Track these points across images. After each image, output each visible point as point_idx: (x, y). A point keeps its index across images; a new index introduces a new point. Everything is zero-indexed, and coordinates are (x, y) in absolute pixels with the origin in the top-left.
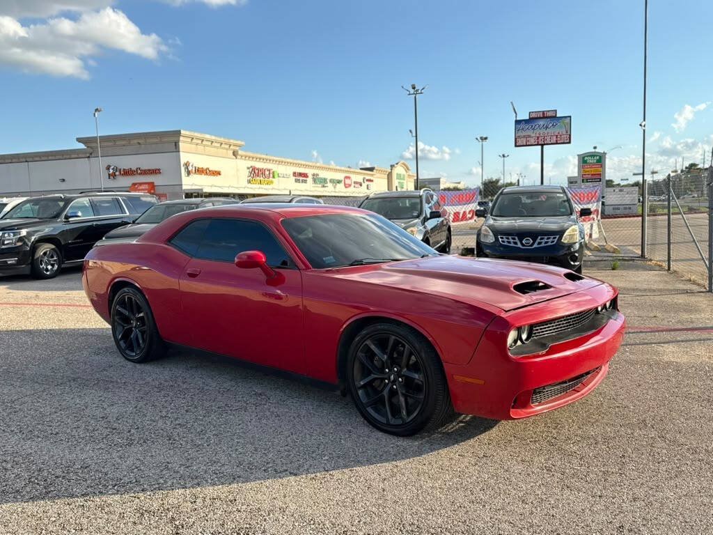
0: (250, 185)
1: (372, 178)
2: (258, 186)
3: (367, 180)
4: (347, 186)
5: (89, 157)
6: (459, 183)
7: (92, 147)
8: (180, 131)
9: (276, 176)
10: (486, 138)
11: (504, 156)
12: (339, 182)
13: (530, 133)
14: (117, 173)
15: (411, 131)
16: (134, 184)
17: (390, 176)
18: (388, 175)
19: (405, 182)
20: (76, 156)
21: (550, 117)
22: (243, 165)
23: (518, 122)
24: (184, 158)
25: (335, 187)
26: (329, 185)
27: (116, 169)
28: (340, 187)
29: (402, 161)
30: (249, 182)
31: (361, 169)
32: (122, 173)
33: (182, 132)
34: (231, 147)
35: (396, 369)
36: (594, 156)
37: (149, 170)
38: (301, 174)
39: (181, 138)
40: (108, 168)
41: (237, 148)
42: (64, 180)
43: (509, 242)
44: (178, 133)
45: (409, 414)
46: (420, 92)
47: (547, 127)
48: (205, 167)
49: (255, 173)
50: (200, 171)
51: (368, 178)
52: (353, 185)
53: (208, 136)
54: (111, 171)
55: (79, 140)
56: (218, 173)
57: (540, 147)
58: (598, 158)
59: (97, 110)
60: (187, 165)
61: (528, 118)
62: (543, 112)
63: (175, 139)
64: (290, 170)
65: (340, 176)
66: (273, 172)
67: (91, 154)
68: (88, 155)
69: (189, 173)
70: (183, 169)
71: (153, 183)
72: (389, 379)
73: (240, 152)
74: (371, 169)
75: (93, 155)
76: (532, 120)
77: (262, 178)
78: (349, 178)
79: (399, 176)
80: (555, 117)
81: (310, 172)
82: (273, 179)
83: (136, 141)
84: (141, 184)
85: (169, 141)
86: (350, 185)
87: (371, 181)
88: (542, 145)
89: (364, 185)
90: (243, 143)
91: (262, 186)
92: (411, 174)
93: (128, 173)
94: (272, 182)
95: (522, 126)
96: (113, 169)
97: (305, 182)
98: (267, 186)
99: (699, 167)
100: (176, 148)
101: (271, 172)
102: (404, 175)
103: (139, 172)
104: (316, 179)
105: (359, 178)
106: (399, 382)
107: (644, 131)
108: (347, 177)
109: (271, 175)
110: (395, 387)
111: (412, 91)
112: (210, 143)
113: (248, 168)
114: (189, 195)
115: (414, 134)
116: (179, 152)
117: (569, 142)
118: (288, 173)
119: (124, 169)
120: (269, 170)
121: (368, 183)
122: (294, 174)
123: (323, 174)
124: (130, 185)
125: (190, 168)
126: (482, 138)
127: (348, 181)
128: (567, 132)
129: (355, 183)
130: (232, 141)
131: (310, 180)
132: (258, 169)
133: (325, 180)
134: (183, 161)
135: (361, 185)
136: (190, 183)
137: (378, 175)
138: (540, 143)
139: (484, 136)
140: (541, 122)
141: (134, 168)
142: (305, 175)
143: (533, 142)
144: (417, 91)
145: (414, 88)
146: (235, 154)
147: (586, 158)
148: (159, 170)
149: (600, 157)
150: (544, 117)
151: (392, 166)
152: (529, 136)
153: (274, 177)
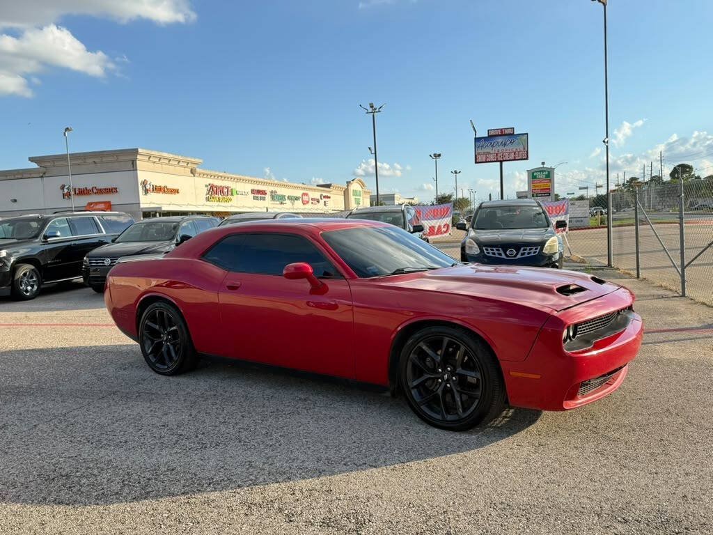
0: (208, 203)
1: (329, 195)
2: (216, 203)
3: (324, 197)
4: (305, 203)
5: (42, 177)
6: (413, 199)
7: (46, 166)
8: (137, 149)
9: (234, 193)
10: (439, 155)
11: (456, 172)
12: (297, 199)
13: (488, 150)
14: (72, 193)
15: (370, 148)
16: (90, 204)
17: (346, 193)
18: (344, 192)
19: (361, 198)
20: (29, 176)
21: (507, 135)
22: (201, 183)
23: (477, 140)
24: (141, 176)
25: (293, 204)
26: (288, 202)
27: (70, 189)
28: (299, 204)
29: (358, 178)
30: (208, 199)
31: (318, 186)
32: (77, 192)
33: (140, 150)
34: (189, 165)
35: (449, 369)
36: (543, 171)
37: (105, 189)
38: (259, 192)
39: (139, 157)
40: (63, 188)
41: (195, 166)
42: (15, 201)
43: (494, 254)
44: (135, 152)
45: (464, 410)
46: (377, 110)
47: (505, 145)
48: (163, 186)
49: (214, 191)
50: (158, 189)
51: (324, 194)
52: (311, 201)
53: (165, 155)
54: (66, 191)
55: (32, 159)
56: (176, 191)
57: (499, 163)
58: (547, 173)
59: (67, 129)
60: (144, 183)
61: (487, 135)
62: (502, 129)
63: (132, 157)
64: (249, 187)
65: (298, 193)
66: (232, 189)
67: (44, 173)
68: (40, 174)
69: (146, 191)
70: (140, 188)
71: (109, 202)
72: (442, 378)
73: (198, 170)
74: (328, 186)
75: (47, 175)
76: (491, 137)
77: (220, 196)
78: (306, 194)
79: (355, 193)
80: (513, 134)
81: (268, 189)
82: (231, 197)
83: (91, 160)
84: (97, 203)
85: (126, 160)
86: (308, 202)
87: (329, 197)
88: (501, 162)
89: (322, 202)
90: (201, 161)
91: (221, 204)
92: (366, 190)
93: (83, 192)
94: (231, 200)
95: (482, 143)
96: (68, 188)
97: (264, 199)
98: (226, 204)
99: (639, 180)
100: (133, 167)
101: (230, 189)
102: (360, 192)
103: (95, 191)
104: (274, 196)
105: (317, 195)
106: (453, 381)
107: (607, 147)
108: (304, 194)
109: (230, 193)
110: (448, 385)
111: (370, 110)
112: (167, 161)
113: (206, 186)
114: (147, 214)
115: (373, 152)
116: (136, 170)
117: (527, 159)
118: (246, 191)
119: (79, 189)
120: (227, 188)
121: (326, 200)
122: (253, 191)
123: (281, 191)
124: (86, 205)
125: (148, 187)
126: (435, 155)
127: (305, 198)
128: (524, 149)
129: (312, 199)
130: (189, 159)
131: (268, 197)
132: (216, 187)
133: (283, 197)
134: (140, 179)
135: (318, 202)
136: (148, 201)
137: (334, 191)
138: (499, 159)
139: (438, 153)
140: (500, 140)
141: (90, 187)
142: (264, 193)
143: (492, 158)
144: (375, 109)
145: (372, 107)
146: (193, 172)
147: (535, 174)
148: (116, 189)
149: (549, 172)
150: (502, 135)
151: (348, 183)
152: (489, 153)
153: (232, 194)
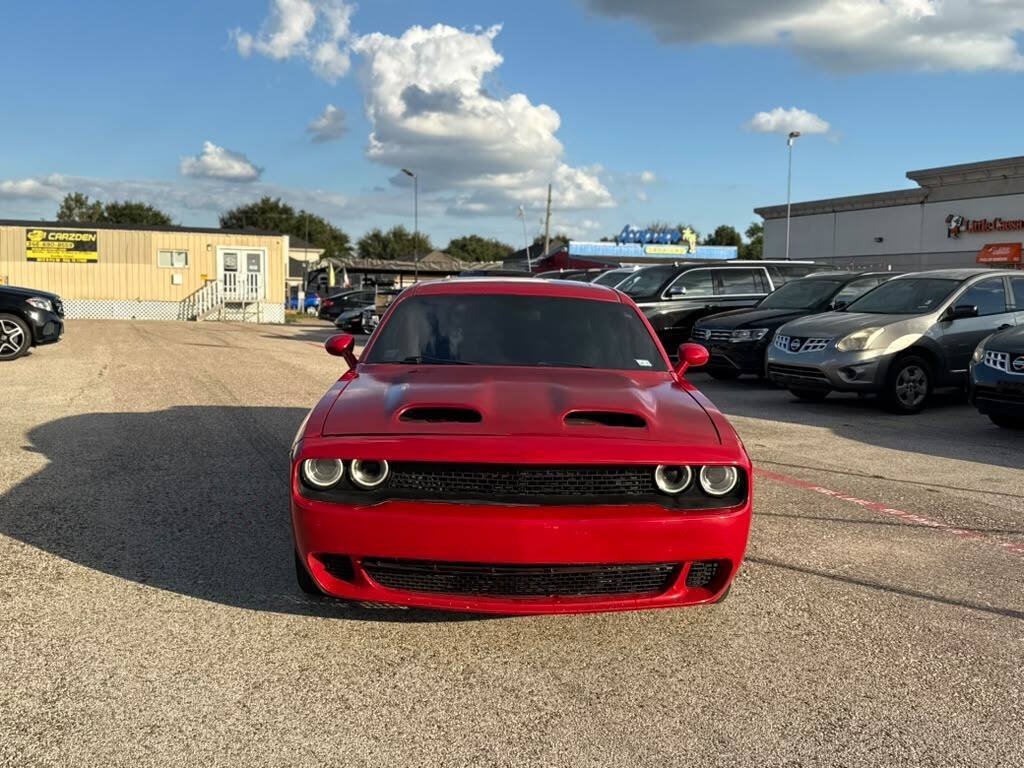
5: (922, 203)
7: (933, 184)
14: (963, 228)
16: (988, 247)
20: (903, 201)
27: (963, 221)
32: (970, 227)
40: (949, 220)
42: (881, 240)
54: (954, 224)
55: (911, 175)
67: (926, 197)
68: (921, 199)
71: (1020, 244)
75: (929, 199)
83: (999, 174)
84: (999, 246)
93: (980, 227)
96: (957, 221)
103: (998, 225)
119: (974, 222)
124: (981, 248)
141: (990, 219)
